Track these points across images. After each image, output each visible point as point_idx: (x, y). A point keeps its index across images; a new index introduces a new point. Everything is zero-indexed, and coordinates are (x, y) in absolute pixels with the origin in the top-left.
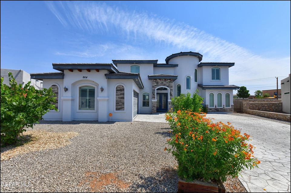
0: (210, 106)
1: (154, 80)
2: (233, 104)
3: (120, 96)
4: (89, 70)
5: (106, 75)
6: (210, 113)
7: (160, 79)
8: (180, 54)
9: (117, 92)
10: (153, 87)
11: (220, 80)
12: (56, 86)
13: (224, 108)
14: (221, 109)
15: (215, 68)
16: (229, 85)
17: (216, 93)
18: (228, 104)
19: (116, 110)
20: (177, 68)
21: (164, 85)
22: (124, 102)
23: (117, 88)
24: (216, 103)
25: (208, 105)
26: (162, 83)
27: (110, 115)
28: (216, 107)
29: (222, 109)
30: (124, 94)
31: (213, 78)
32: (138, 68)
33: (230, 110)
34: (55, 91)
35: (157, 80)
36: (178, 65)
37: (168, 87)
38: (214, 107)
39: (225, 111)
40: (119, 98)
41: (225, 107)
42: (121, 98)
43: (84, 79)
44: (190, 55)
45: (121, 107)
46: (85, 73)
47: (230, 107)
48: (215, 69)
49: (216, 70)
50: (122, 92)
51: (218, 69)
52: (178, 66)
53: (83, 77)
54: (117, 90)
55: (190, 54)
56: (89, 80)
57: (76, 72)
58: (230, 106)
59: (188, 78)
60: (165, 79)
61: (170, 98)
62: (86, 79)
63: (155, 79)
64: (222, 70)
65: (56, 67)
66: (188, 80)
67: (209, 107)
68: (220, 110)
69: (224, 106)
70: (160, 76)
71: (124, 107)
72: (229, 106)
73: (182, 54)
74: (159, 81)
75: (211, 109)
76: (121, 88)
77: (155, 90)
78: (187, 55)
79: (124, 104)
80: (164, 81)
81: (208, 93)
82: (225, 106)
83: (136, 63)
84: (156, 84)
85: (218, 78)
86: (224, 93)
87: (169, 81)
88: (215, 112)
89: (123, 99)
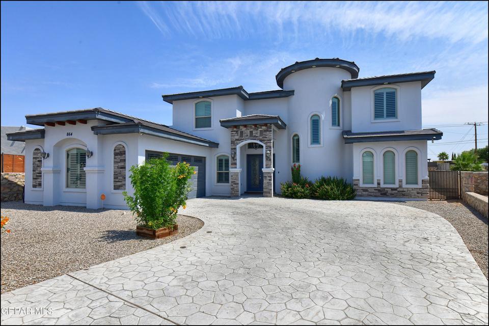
0: (364, 183)
1: (235, 129)
2: (427, 178)
3: (119, 164)
4: (73, 122)
5: (93, 128)
6: (362, 198)
7: (245, 126)
8: (296, 67)
9: (116, 157)
10: (233, 142)
11: (397, 118)
12: (40, 150)
13: (400, 186)
14: (393, 189)
15: (385, 89)
16: (423, 129)
17: (378, 150)
18: (412, 177)
19: (114, 189)
20: (293, 98)
21: (255, 138)
22: (125, 175)
23: (115, 150)
24: (379, 173)
25: (358, 180)
26: (251, 132)
27: (103, 197)
28: (379, 184)
29: (395, 189)
30: (125, 160)
31: (378, 114)
32: (208, 107)
33: (418, 193)
34: (38, 158)
35: (241, 127)
36: (294, 91)
37: (261, 141)
38: (375, 185)
39: (404, 195)
40: (118, 167)
41: (404, 186)
42: (122, 168)
43: (68, 137)
44: (317, 66)
45: (121, 183)
46: (68, 128)
47: (420, 185)
48: (385, 92)
49: (387, 93)
50: (122, 158)
51: (393, 91)
52: (293, 95)
53: (68, 133)
54: (116, 154)
55: (315, 64)
56: (75, 139)
57: (58, 127)
58: (420, 182)
59: (315, 118)
60: (255, 125)
61: (266, 165)
62: (70, 137)
63: (235, 127)
64: (402, 93)
65: (30, 121)
66: (315, 123)
67: (361, 185)
68: (390, 191)
69: (401, 181)
70: (254, 118)
71: (125, 185)
72: (417, 183)
73: (300, 66)
74: (244, 129)
75: (365, 190)
76: (121, 150)
77: (235, 149)
78: (311, 67)
79: (125, 178)
80: (254, 129)
81: (358, 152)
82: (404, 182)
83: (204, 97)
84: (237, 137)
85: (392, 113)
86: (400, 150)
87: (264, 128)
88: (376, 196)
89: (124, 170)
